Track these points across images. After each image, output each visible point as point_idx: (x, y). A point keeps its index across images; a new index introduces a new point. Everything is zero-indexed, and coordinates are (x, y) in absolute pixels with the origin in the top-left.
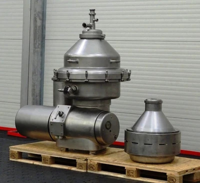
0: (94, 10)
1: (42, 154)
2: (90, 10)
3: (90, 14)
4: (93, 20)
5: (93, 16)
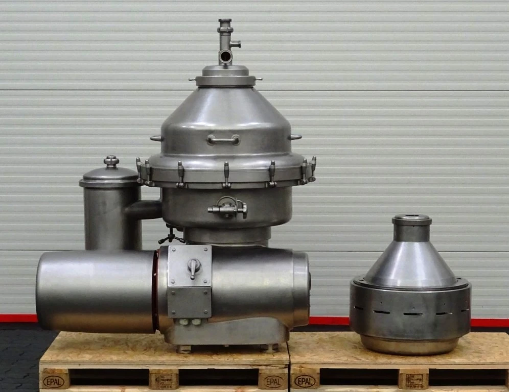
0: (229, 21)
1: (151, 368)
2: (220, 21)
3: (219, 31)
4: (231, 43)
5: (226, 34)
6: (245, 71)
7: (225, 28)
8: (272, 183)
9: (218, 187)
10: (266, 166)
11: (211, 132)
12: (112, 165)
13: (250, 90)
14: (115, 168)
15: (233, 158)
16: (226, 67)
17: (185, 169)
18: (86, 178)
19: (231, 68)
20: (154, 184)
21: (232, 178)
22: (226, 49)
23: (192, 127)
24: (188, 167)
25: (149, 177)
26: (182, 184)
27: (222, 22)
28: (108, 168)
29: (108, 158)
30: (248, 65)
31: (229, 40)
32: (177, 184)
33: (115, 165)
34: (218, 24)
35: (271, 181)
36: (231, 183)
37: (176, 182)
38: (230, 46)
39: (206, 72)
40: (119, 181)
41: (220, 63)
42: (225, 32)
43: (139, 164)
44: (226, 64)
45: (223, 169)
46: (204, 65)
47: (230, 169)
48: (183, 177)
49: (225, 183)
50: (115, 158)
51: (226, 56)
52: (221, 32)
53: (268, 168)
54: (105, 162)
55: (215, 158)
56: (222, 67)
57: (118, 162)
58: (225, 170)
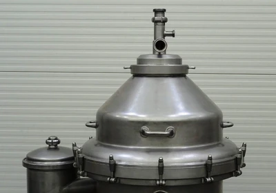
0: (163, 11)
2: (155, 11)
3: (154, 20)
4: (165, 32)
5: (161, 24)
6: (178, 60)
7: (160, 17)
8: (208, 179)
9: (152, 183)
10: (202, 161)
11: (145, 123)
12: (54, 146)
13: (183, 78)
14: (56, 149)
15: (167, 151)
16: (160, 55)
17: (117, 162)
18: (29, 159)
19: (165, 57)
20: (86, 174)
21: (166, 175)
22: (160, 38)
23: (125, 117)
24: (120, 161)
25: (81, 166)
26: (113, 180)
27: (156, 11)
28: (49, 149)
29: (49, 139)
30: (181, 54)
31: (163, 30)
32: (108, 179)
33: (56, 146)
34: (153, 15)
35: (207, 177)
36: (165, 180)
37: (108, 177)
38: (164, 36)
39: (141, 60)
40: (59, 163)
41: (154, 51)
42: (160, 21)
43: (75, 148)
44: (160, 53)
45: (157, 165)
46: (138, 54)
47: (165, 165)
48: (114, 172)
49: (159, 180)
50: (56, 139)
51: (160, 45)
52: (155, 22)
53: (204, 163)
54: (47, 143)
55: (148, 151)
56: (156, 56)
57: (59, 142)
58: (159, 167)
